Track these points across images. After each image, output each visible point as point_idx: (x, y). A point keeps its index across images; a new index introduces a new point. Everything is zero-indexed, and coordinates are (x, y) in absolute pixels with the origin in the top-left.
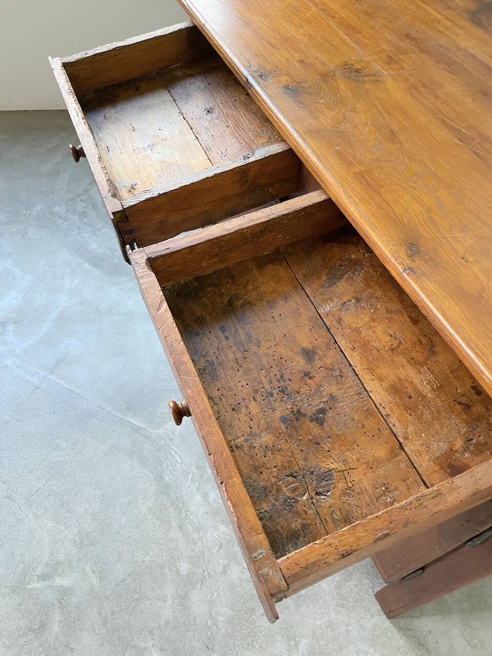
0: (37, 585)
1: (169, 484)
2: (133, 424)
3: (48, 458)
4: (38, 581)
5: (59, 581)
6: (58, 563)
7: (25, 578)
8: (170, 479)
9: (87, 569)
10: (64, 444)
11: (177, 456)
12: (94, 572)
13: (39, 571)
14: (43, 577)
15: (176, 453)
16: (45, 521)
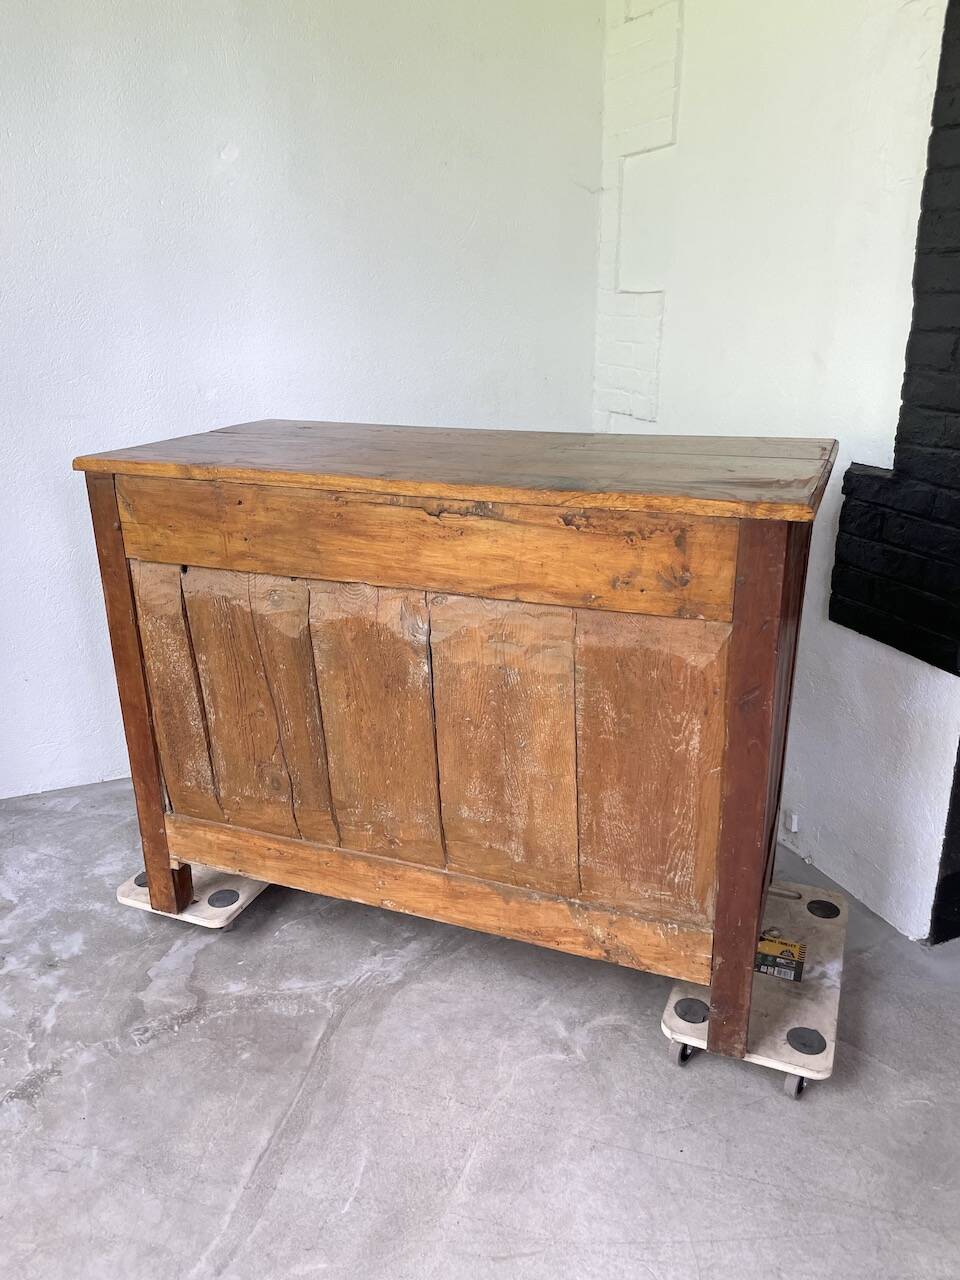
0: (579, 1052)
1: (405, 974)
2: (323, 1035)
3: (407, 1112)
4: (573, 1052)
5: (562, 1033)
6: (544, 1042)
7: (577, 1066)
8: (397, 975)
9: (535, 1013)
10: (378, 1104)
11: (362, 978)
12: (537, 1007)
13: (562, 1057)
14: (566, 1048)
15: (359, 979)
16: (500, 1076)
